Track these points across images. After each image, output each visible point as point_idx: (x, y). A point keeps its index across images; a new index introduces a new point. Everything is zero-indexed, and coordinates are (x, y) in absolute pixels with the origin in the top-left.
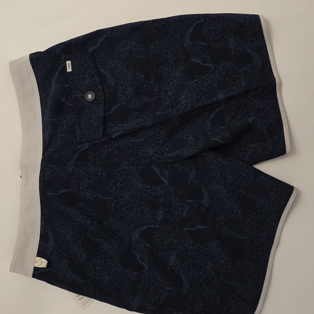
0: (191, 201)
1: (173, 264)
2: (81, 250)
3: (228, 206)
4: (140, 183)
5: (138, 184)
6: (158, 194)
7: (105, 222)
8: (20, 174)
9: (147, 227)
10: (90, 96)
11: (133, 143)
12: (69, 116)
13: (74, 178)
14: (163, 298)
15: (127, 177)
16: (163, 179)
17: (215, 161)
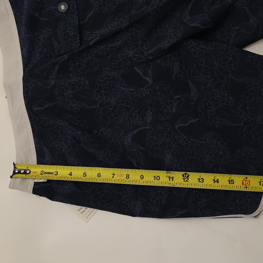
0: (179, 97)
1: (170, 163)
2: (77, 162)
3: (218, 96)
4: (124, 87)
5: (122, 88)
6: (144, 95)
7: (95, 132)
8: (5, 95)
9: (138, 130)
10: (63, 7)
11: (111, 47)
12: (45, 31)
13: (57, 90)
14: (164, 198)
15: (111, 83)
16: (147, 79)
17: (198, 49)
